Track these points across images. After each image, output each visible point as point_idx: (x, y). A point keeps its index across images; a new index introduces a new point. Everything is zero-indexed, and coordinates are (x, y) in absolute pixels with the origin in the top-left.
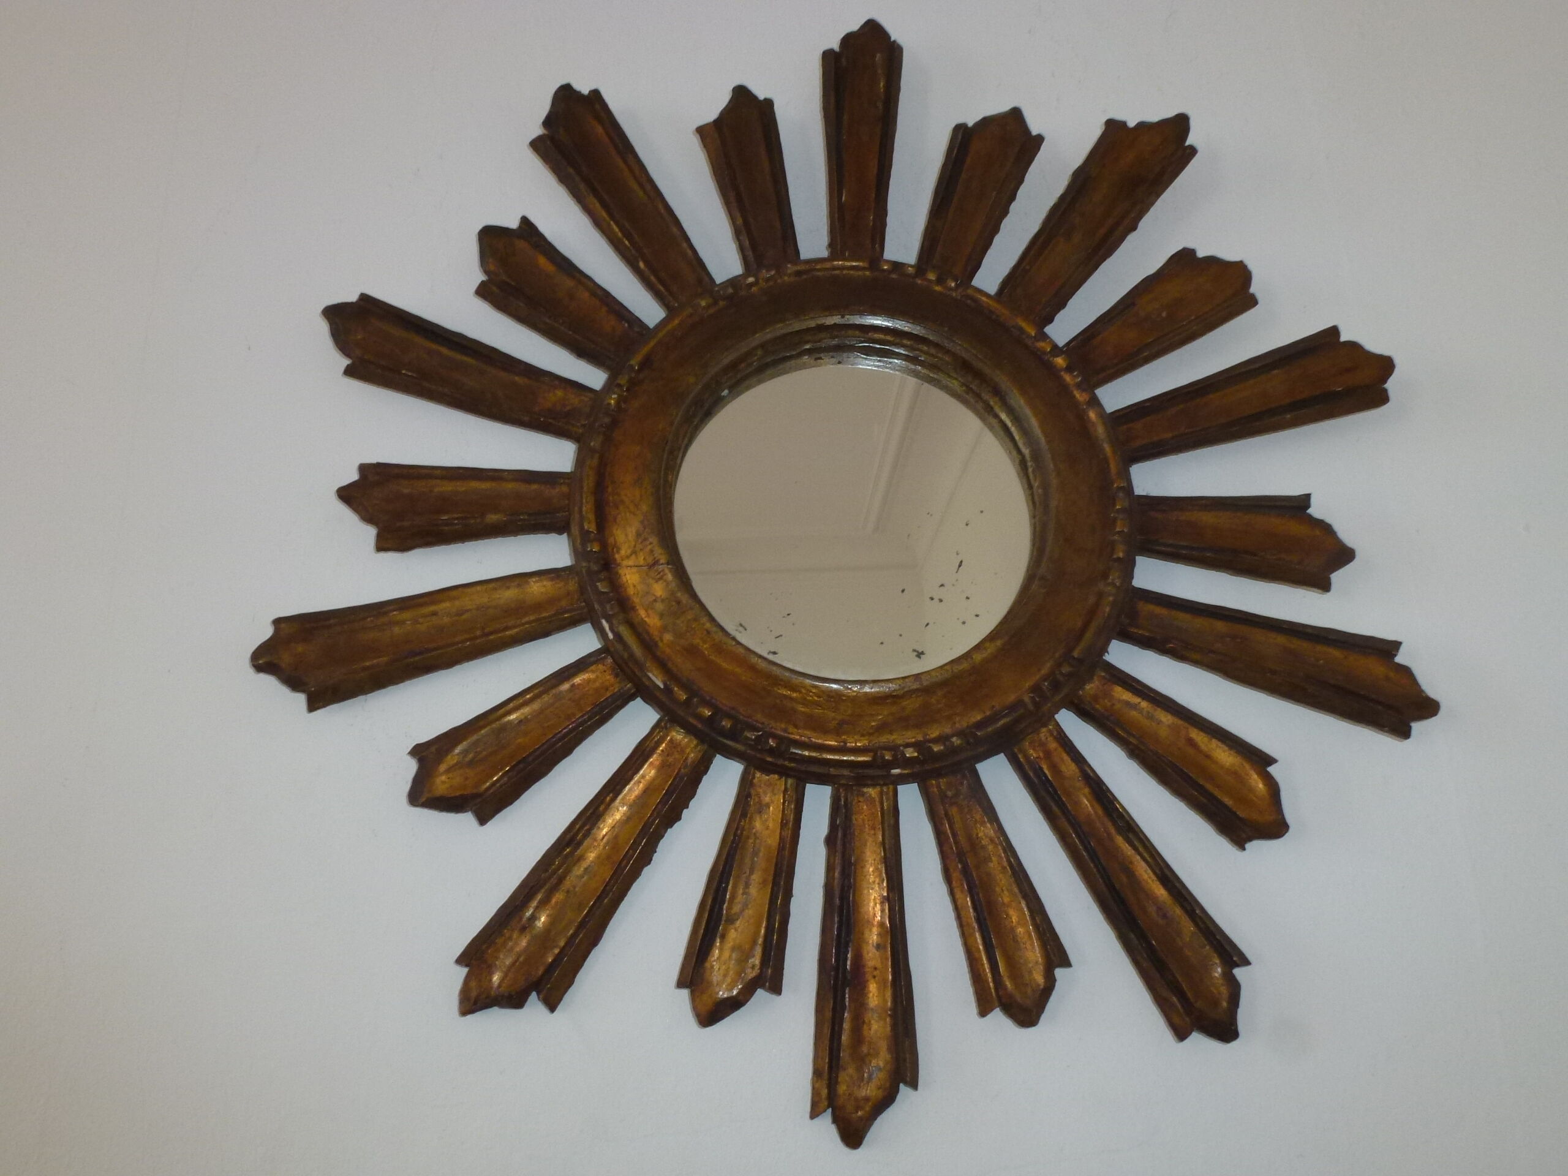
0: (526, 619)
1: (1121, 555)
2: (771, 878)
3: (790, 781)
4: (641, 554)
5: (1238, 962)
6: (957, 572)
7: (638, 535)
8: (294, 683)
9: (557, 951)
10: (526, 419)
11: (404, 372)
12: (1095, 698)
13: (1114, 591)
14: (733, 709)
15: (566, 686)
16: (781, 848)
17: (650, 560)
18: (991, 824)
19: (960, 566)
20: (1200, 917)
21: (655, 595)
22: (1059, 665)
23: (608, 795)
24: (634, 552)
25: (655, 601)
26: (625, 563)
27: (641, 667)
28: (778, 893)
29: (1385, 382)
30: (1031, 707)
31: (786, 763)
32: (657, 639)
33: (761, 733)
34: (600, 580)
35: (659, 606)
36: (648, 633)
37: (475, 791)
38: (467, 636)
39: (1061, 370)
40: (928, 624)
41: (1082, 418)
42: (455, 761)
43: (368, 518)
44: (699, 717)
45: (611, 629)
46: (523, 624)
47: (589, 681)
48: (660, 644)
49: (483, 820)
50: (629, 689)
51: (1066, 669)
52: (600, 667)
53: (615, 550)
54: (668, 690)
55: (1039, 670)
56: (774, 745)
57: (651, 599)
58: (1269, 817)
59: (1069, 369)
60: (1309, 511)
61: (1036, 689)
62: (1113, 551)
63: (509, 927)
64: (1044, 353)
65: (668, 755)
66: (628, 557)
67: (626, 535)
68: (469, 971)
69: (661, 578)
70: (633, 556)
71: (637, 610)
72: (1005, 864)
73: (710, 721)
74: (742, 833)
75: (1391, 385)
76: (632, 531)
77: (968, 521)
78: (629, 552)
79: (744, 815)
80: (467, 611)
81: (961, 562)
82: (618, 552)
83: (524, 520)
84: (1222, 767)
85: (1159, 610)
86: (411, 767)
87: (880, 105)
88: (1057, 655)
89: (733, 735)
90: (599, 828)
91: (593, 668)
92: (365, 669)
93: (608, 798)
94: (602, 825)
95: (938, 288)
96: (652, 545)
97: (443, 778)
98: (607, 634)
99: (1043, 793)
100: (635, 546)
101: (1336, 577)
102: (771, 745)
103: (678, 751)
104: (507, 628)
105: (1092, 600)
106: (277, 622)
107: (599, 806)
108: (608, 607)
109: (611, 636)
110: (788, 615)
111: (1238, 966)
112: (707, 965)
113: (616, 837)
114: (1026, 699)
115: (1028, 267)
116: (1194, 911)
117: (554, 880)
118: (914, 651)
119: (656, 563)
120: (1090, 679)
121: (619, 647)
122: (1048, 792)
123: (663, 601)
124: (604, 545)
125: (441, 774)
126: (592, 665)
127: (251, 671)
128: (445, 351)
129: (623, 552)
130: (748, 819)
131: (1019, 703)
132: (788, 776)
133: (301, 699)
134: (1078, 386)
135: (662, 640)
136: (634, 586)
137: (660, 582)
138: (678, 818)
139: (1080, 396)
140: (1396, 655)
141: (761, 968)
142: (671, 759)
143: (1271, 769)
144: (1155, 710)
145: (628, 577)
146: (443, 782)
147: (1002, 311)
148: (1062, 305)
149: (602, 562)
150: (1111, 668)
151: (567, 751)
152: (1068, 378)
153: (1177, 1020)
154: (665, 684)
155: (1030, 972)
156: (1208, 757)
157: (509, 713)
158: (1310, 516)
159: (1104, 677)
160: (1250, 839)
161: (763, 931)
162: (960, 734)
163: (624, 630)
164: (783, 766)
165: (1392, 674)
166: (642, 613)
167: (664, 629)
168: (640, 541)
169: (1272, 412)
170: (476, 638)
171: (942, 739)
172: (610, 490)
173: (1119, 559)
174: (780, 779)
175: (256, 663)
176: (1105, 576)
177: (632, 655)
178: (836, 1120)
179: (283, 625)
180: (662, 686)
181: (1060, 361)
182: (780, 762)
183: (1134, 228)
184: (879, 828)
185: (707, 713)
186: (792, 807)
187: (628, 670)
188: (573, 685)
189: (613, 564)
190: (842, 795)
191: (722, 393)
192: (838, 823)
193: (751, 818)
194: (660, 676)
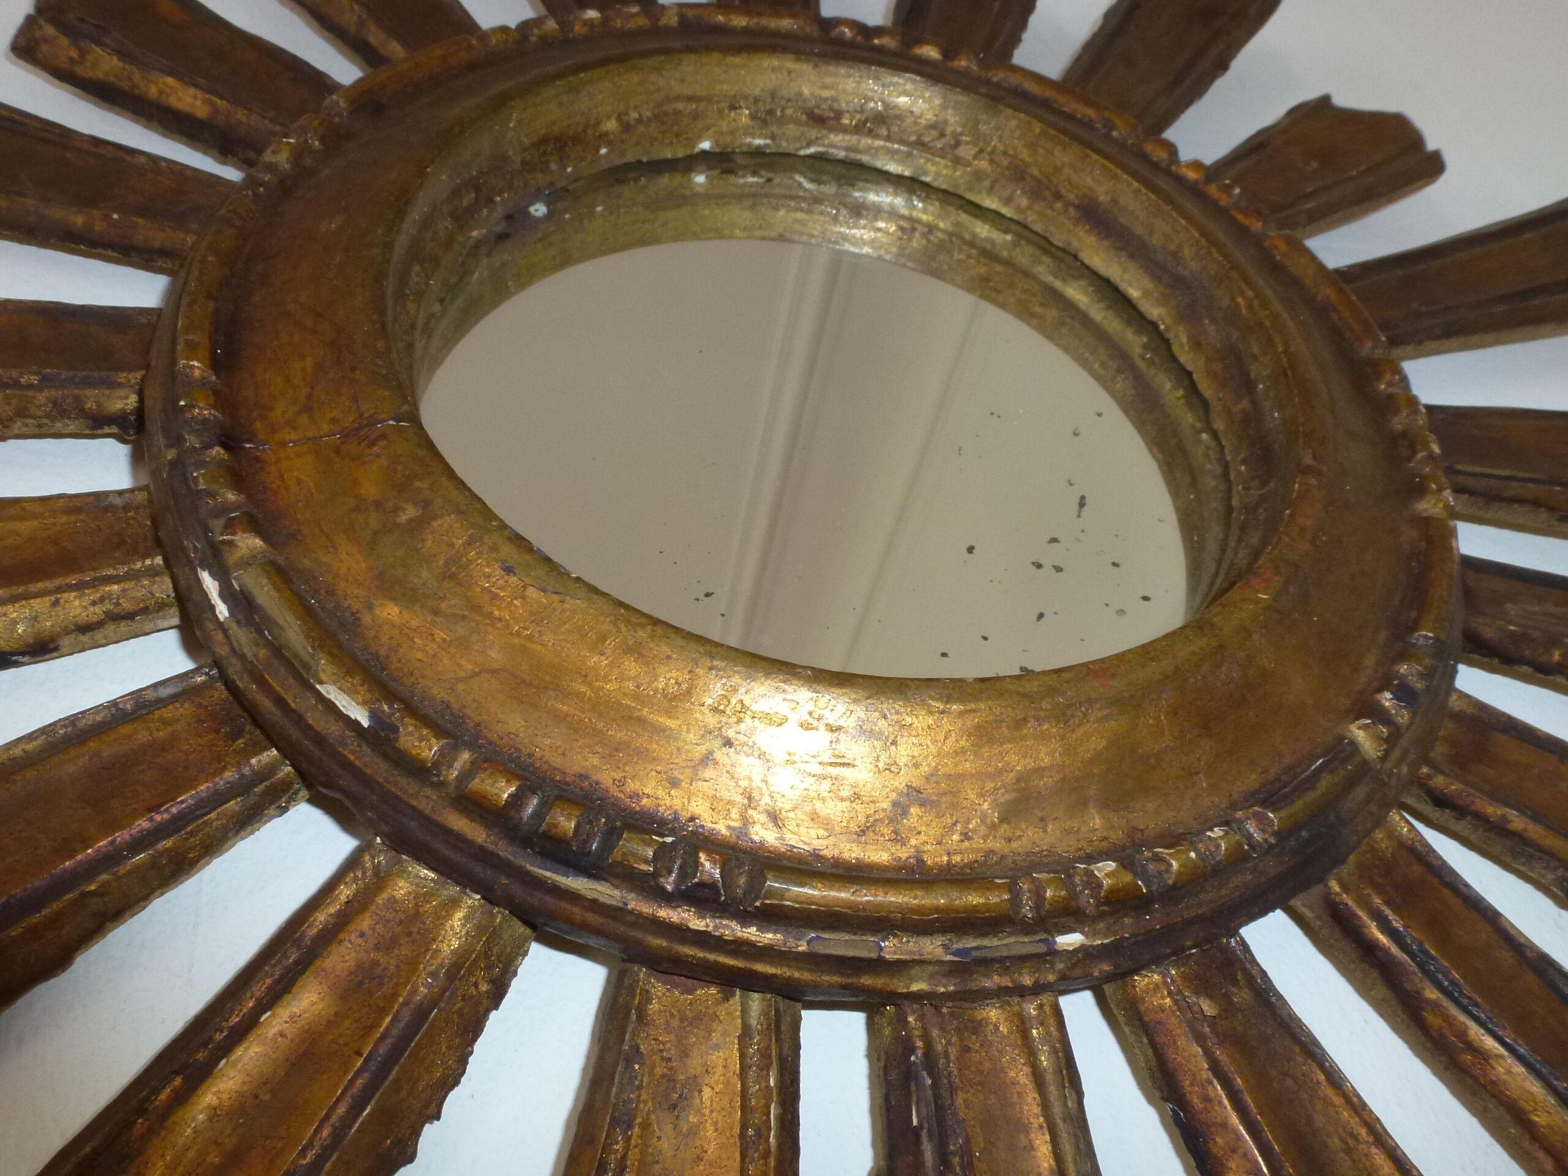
3: (755, 1002)
4: (326, 410)
6: (1079, 516)
14: (581, 777)
19: (1082, 504)
24: (308, 410)
27: (304, 674)
32: (357, 609)
33: (669, 840)
36: (332, 593)
39: (1198, 182)
40: (1043, 614)
44: (475, 809)
45: (226, 593)
48: (367, 619)
52: (188, 710)
53: (257, 409)
54: (380, 735)
56: (716, 873)
57: (346, 506)
64: (1159, 159)
65: (377, 948)
66: (289, 424)
67: (288, 380)
69: (376, 455)
70: (305, 419)
73: (509, 818)
76: (301, 369)
77: (1077, 429)
78: (294, 409)
79: (621, 1121)
81: (1083, 498)
89: (584, 856)
91: (165, 715)
93: (165, 1096)
96: (356, 389)
98: (212, 608)
100: (310, 398)
103: (409, 935)
109: (222, 610)
110: (708, 595)
119: (364, 420)
121: (244, 636)
124: (227, 401)
126: (165, 706)
129: (279, 414)
132: (751, 982)
134: (1236, 204)
135: (371, 608)
136: (300, 481)
137: (376, 463)
139: (1244, 219)
145: (285, 463)
149: (216, 432)
152: (1213, 193)
154: (374, 715)
168: (324, 382)
174: (726, 999)
180: (365, 723)
181: (1188, 173)
184: (1041, 1127)
185: (505, 791)
186: (772, 1083)
187: (266, 703)
188: (97, 754)
189: (249, 442)
190: (917, 1033)
191: (532, 209)
192: (915, 1122)
193: (646, 1126)
194: (362, 690)
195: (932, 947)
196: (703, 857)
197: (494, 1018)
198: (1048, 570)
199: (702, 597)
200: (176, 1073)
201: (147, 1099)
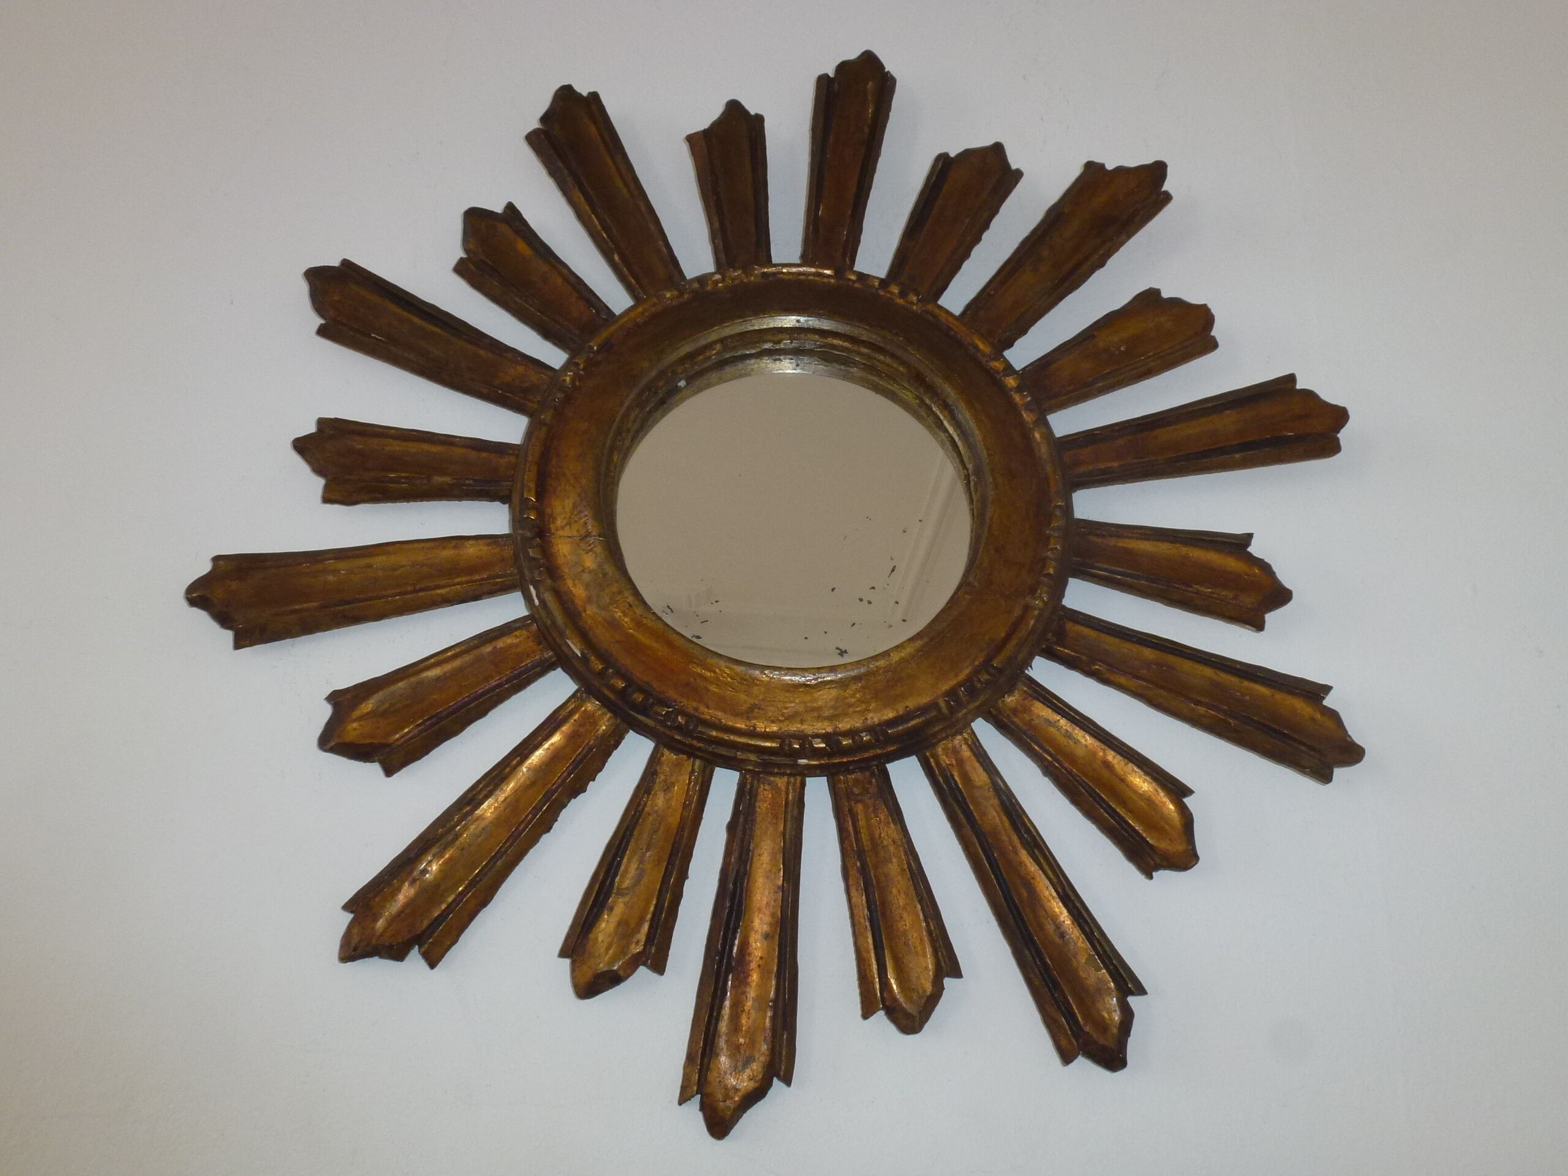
0: (459, 580)
1: (1051, 571)
2: (666, 857)
3: (698, 763)
4: (576, 525)
5: (1133, 989)
6: (889, 577)
7: (575, 506)
8: (224, 620)
9: (443, 907)
10: (485, 391)
11: (373, 335)
12: (1015, 711)
13: (1041, 604)
14: (647, 683)
15: (488, 649)
16: (681, 828)
17: (583, 532)
18: (895, 824)
19: (893, 570)
20: (1098, 940)
21: (583, 566)
22: (977, 672)
23: (516, 758)
24: (569, 524)
25: (583, 571)
26: (561, 533)
27: (562, 634)
28: (671, 873)
29: (1338, 432)
30: (945, 710)
31: (695, 743)
32: (581, 609)
33: (670, 710)
34: (532, 547)
35: (586, 577)
36: (573, 602)
37: (383, 741)
38: (398, 591)
39: (1011, 390)
40: (854, 624)
41: (1027, 437)
42: (369, 710)
43: (318, 471)
44: (612, 688)
45: (538, 596)
46: (454, 585)
47: (511, 646)
48: (583, 615)
49: (389, 771)
50: (551, 657)
51: (985, 677)
52: (524, 632)
53: (551, 519)
54: (585, 659)
55: (956, 676)
56: (684, 723)
57: (580, 569)
58: (1180, 847)
59: (1019, 389)
60: (1249, 549)
61: (952, 693)
62: (1043, 567)
63: (399, 878)
64: (998, 372)
65: (580, 726)
66: (563, 528)
67: (563, 508)
68: (354, 917)
69: (591, 550)
70: (568, 527)
71: (565, 580)
72: (906, 866)
73: (622, 693)
74: (643, 809)
75: (1343, 435)
76: (569, 503)
77: (906, 528)
78: (565, 522)
79: (648, 791)
80: (403, 566)
81: (895, 567)
82: (553, 522)
83: (469, 485)
84: (1135, 792)
85: (1086, 631)
86: (326, 711)
87: (866, 130)
88: (977, 663)
89: (644, 710)
90: (502, 789)
91: (517, 633)
92: (296, 611)
93: (515, 762)
94: (506, 787)
95: (900, 301)
96: (586, 518)
97: (355, 725)
98: (534, 601)
99: (951, 800)
100: (570, 518)
101: (1270, 618)
102: (679, 722)
103: (590, 722)
104: (438, 587)
105: (1017, 612)
106: (216, 559)
107: (505, 768)
108: (536, 572)
109: (537, 602)
110: (717, 602)
111: (1132, 994)
112: (592, 936)
113: (517, 801)
114: (942, 704)
115: (992, 293)
116: (1092, 933)
117: (450, 837)
118: (838, 648)
119: (588, 535)
120: (1010, 692)
121: (543, 614)
122: (957, 801)
123: (590, 572)
124: (541, 514)
125: (354, 721)
126: (517, 630)
127: (184, 604)
128: (416, 320)
129: (559, 522)
130: (651, 796)
131: (934, 705)
132: (696, 757)
133: (229, 635)
134: (1027, 407)
135: (585, 611)
136: (565, 556)
137: (591, 553)
138: (582, 789)
139: (1028, 417)
140: (1324, 698)
141: (645, 946)
142: (582, 730)
143: (1186, 800)
144: (1074, 729)
145: (560, 546)
146: (355, 729)
147: (962, 331)
148: (1023, 331)
149: (536, 530)
150: (1032, 682)
151: (482, 713)
152: (1017, 398)
153: (1064, 1042)
154: (582, 653)
155: (918, 978)
156: (1123, 780)
157: (428, 668)
158: (1250, 555)
159: (1025, 692)
160: (1157, 868)
161: (652, 909)
162: (870, 729)
163: (548, 597)
164: (691, 746)
165: (1318, 716)
166: (570, 583)
167: (589, 600)
168: (576, 513)
169: (1223, 451)
170: (406, 593)
171: (851, 733)
172: (554, 462)
173: (1049, 574)
174: (688, 759)
175: (189, 596)
176: (1033, 591)
177: (554, 623)
178: (703, 1108)
179: (221, 563)
180: (580, 655)
181: (1011, 382)
182: (688, 741)
183: (1101, 264)
184: (781, 818)
185: (621, 684)
186: (697, 789)
187: (550, 638)
188: (496, 647)
189: (548, 533)
190: (749, 781)
191: (679, 384)
192: (741, 809)
193: (656, 794)
194: (579, 644)
195: (753, 757)
196: (679, 717)
197: (615, 753)
198: (865, 602)
199: (714, 602)
200: (518, 756)
201: (510, 762)
